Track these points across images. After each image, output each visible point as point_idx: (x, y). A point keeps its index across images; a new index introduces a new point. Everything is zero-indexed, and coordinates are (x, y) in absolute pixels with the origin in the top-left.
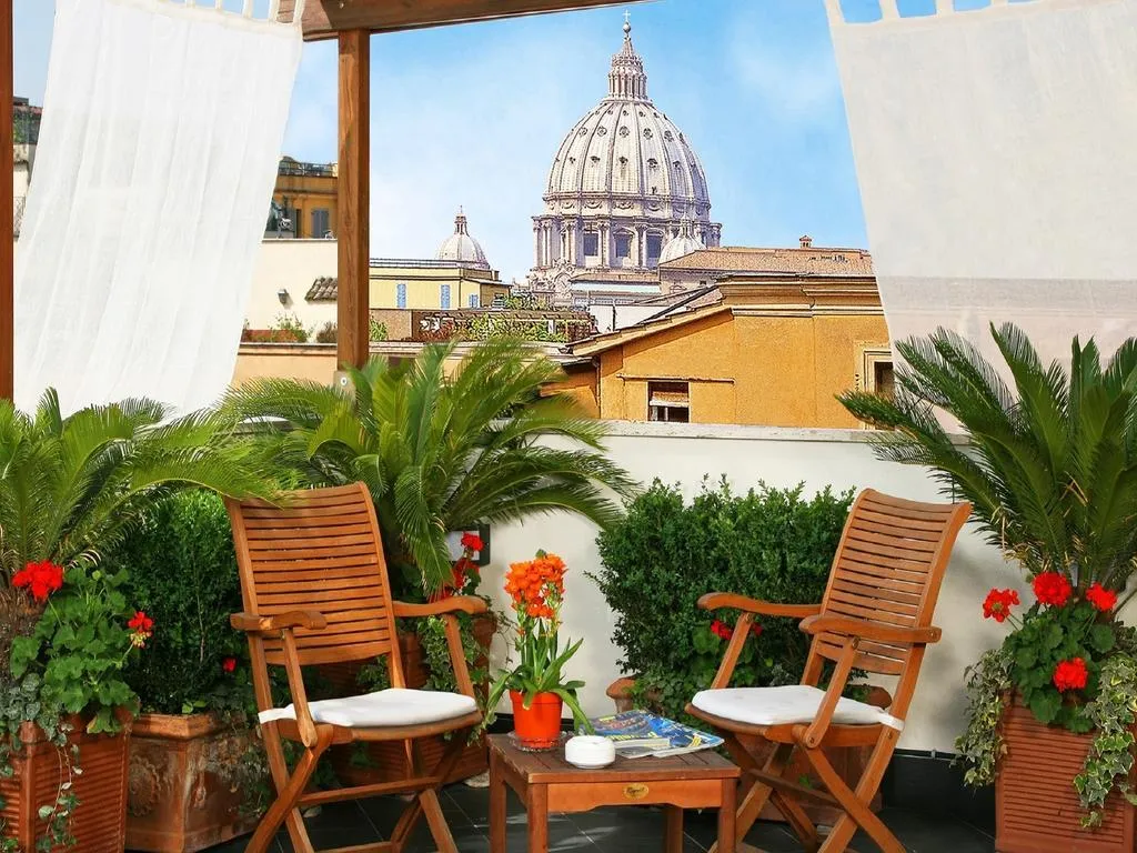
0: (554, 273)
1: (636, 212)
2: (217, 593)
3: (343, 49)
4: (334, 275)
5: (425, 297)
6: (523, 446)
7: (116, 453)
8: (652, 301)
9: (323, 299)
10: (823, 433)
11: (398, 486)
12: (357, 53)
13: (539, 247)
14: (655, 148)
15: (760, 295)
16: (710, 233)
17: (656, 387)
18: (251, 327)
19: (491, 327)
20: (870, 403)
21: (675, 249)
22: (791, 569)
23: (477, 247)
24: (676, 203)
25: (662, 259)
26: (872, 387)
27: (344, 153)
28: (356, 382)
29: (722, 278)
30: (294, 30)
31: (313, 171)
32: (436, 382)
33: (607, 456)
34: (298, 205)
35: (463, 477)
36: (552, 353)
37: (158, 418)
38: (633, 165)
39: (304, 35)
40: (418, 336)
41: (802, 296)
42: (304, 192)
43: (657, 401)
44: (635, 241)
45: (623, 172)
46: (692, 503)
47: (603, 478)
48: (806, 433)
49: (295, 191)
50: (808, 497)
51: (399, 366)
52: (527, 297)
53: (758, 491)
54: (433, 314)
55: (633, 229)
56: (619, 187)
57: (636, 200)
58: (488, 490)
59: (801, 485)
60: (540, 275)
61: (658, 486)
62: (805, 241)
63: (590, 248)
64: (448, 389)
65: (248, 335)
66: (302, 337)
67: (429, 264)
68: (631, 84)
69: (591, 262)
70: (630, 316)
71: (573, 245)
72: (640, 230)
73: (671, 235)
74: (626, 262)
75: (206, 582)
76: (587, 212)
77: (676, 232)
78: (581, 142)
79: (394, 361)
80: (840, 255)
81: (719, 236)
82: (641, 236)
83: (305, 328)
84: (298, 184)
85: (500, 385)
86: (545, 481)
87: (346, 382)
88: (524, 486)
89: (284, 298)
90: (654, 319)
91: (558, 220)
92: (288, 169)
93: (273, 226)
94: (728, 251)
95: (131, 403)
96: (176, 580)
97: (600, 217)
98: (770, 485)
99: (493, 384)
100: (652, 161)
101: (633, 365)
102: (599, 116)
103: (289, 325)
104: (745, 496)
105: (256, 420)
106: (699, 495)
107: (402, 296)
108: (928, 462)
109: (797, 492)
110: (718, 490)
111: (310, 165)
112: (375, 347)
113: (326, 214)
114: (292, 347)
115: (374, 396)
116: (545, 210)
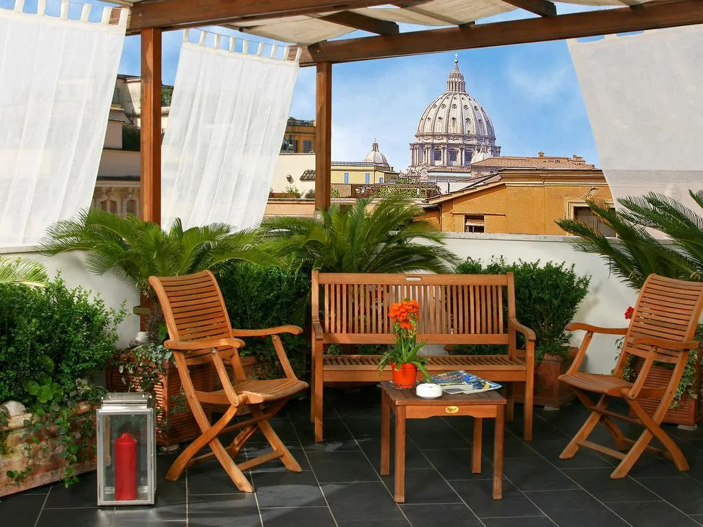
0: (421, 168)
1: (460, 141)
2: (257, 305)
3: (318, 71)
4: (314, 169)
5: (357, 178)
6: (405, 243)
7: (209, 246)
8: (467, 180)
9: (308, 179)
10: (549, 238)
11: (344, 259)
12: (325, 72)
13: (413, 157)
14: (470, 114)
15: (520, 178)
16: (496, 150)
17: (468, 217)
18: (274, 192)
19: (390, 192)
20: (571, 224)
21: (478, 158)
22: (533, 297)
23: (383, 157)
24: (479, 137)
25: (472, 162)
26: (572, 217)
27: (319, 116)
28: (324, 215)
29: (500, 170)
30: (296, 63)
31: (304, 124)
32: (363, 216)
33: (445, 247)
34: (296, 138)
35: (376, 255)
36: (419, 202)
37: (228, 232)
38: (459, 121)
39: (300, 63)
40: (354, 195)
41: (539, 178)
42: (300, 133)
43: (469, 224)
44: (459, 154)
45: (454, 125)
46: (486, 268)
47: (444, 257)
48: (542, 237)
49: (295, 132)
50: (542, 266)
51: (345, 209)
52: (407, 178)
53: (518, 263)
54: (361, 186)
55: (458, 149)
56: (452, 130)
57: (460, 136)
58: (388, 262)
59: (539, 261)
60: (413, 169)
61: (469, 260)
62: (541, 154)
63: (437, 156)
64: (369, 219)
65: (272, 195)
66: (298, 196)
67: (360, 164)
68: (458, 86)
69: (438, 163)
70: (456, 187)
71: (429, 156)
72: (462, 149)
73: (477, 151)
74: (454, 163)
75: (251, 300)
76: (436, 141)
77: (479, 151)
78: (433, 111)
79: (342, 206)
80: (558, 160)
81: (500, 152)
82: (462, 152)
83: (300, 192)
84: (297, 129)
85: (393, 217)
86: (416, 257)
87: (320, 217)
88: (406, 259)
89: (290, 179)
90: (468, 188)
91: (422, 145)
92: (292, 123)
93: (284, 148)
94: (504, 158)
95: (215, 225)
96: (237, 300)
97: (442, 144)
98: (524, 260)
99: (390, 216)
100: (468, 119)
101: (457, 208)
102: (442, 100)
103: (292, 191)
104: (511, 265)
105: (276, 230)
106: (490, 264)
107: (347, 177)
108: (598, 252)
109: (537, 264)
110: (499, 262)
111: (303, 121)
112: (334, 200)
113: (310, 143)
114: (293, 200)
115: (333, 222)
116: (416, 140)
